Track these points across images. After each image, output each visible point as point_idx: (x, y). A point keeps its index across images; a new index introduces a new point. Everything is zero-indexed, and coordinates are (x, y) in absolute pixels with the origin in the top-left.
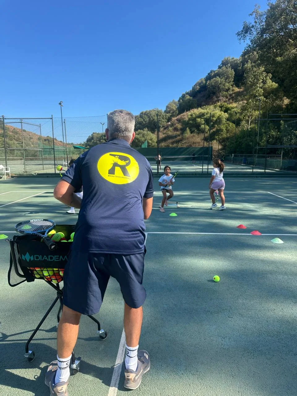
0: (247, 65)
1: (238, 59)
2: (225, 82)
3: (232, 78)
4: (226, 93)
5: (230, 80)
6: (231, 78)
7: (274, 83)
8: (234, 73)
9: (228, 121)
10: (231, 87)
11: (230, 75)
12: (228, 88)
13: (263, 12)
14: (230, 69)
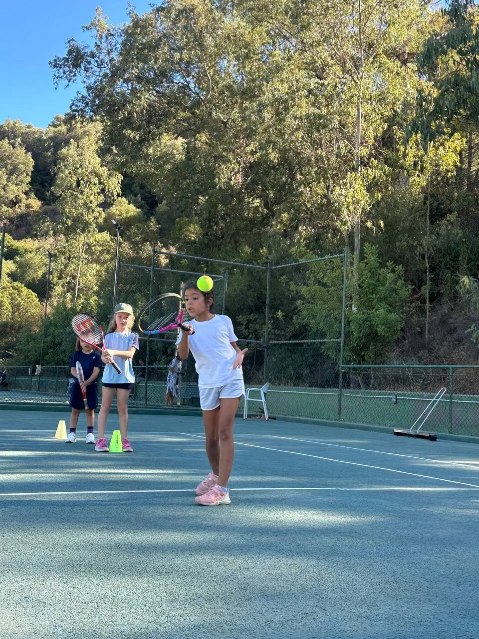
0: (68, 150)
1: (45, 132)
2: (8, 180)
3: (27, 175)
4: (10, 209)
5: (22, 177)
6: (25, 174)
7: (132, 206)
8: (32, 163)
9: (15, 280)
10: (23, 196)
11: (22, 167)
12: (16, 197)
13: (117, 28)
14: (21, 151)
